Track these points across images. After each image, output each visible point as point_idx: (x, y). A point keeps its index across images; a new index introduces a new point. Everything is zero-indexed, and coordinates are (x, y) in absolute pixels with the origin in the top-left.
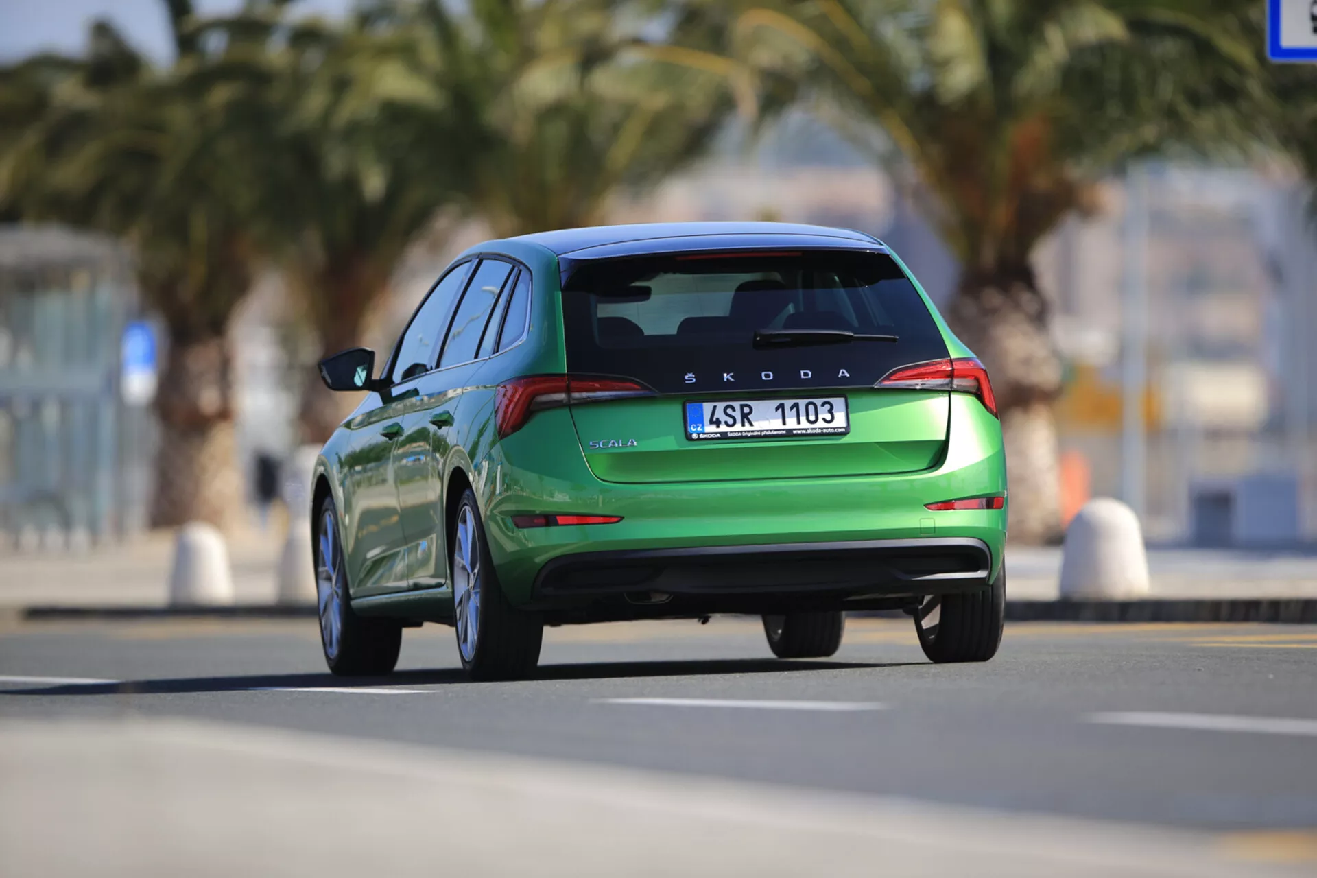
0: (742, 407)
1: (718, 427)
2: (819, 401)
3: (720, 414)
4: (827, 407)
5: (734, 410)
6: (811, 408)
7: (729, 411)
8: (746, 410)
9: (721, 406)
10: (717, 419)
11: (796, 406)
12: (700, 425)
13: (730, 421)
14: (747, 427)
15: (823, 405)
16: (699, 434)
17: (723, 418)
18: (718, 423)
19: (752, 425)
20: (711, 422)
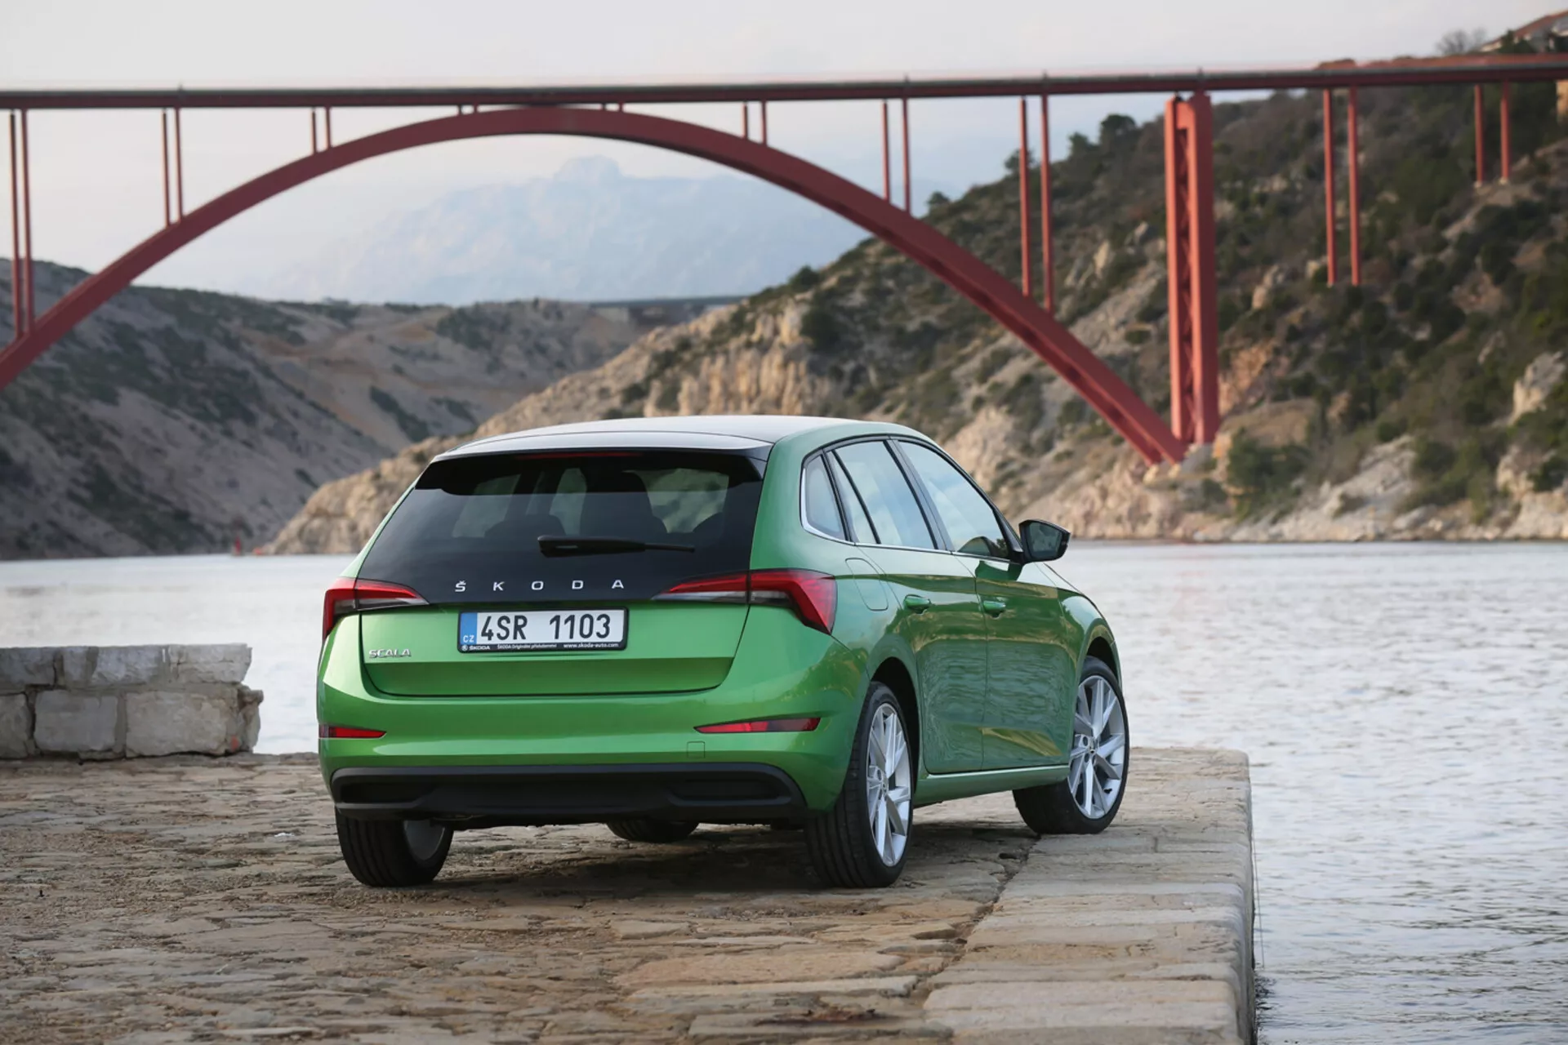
0: (517, 618)
1: (490, 639)
2: (595, 614)
3: (493, 627)
4: (604, 620)
5: (508, 621)
6: (587, 621)
7: (504, 623)
8: (521, 622)
9: (496, 616)
10: (490, 631)
11: (572, 618)
12: (473, 637)
13: (503, 634)
14: (519, 640)
15: (599, 619)
16: (469, 646)
17: (496, 630)
18: (490, 635)
19: (523, 637)
20: (484, 634)
